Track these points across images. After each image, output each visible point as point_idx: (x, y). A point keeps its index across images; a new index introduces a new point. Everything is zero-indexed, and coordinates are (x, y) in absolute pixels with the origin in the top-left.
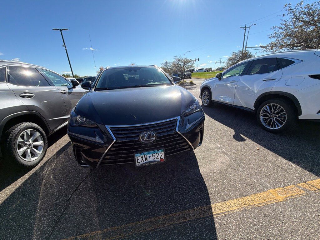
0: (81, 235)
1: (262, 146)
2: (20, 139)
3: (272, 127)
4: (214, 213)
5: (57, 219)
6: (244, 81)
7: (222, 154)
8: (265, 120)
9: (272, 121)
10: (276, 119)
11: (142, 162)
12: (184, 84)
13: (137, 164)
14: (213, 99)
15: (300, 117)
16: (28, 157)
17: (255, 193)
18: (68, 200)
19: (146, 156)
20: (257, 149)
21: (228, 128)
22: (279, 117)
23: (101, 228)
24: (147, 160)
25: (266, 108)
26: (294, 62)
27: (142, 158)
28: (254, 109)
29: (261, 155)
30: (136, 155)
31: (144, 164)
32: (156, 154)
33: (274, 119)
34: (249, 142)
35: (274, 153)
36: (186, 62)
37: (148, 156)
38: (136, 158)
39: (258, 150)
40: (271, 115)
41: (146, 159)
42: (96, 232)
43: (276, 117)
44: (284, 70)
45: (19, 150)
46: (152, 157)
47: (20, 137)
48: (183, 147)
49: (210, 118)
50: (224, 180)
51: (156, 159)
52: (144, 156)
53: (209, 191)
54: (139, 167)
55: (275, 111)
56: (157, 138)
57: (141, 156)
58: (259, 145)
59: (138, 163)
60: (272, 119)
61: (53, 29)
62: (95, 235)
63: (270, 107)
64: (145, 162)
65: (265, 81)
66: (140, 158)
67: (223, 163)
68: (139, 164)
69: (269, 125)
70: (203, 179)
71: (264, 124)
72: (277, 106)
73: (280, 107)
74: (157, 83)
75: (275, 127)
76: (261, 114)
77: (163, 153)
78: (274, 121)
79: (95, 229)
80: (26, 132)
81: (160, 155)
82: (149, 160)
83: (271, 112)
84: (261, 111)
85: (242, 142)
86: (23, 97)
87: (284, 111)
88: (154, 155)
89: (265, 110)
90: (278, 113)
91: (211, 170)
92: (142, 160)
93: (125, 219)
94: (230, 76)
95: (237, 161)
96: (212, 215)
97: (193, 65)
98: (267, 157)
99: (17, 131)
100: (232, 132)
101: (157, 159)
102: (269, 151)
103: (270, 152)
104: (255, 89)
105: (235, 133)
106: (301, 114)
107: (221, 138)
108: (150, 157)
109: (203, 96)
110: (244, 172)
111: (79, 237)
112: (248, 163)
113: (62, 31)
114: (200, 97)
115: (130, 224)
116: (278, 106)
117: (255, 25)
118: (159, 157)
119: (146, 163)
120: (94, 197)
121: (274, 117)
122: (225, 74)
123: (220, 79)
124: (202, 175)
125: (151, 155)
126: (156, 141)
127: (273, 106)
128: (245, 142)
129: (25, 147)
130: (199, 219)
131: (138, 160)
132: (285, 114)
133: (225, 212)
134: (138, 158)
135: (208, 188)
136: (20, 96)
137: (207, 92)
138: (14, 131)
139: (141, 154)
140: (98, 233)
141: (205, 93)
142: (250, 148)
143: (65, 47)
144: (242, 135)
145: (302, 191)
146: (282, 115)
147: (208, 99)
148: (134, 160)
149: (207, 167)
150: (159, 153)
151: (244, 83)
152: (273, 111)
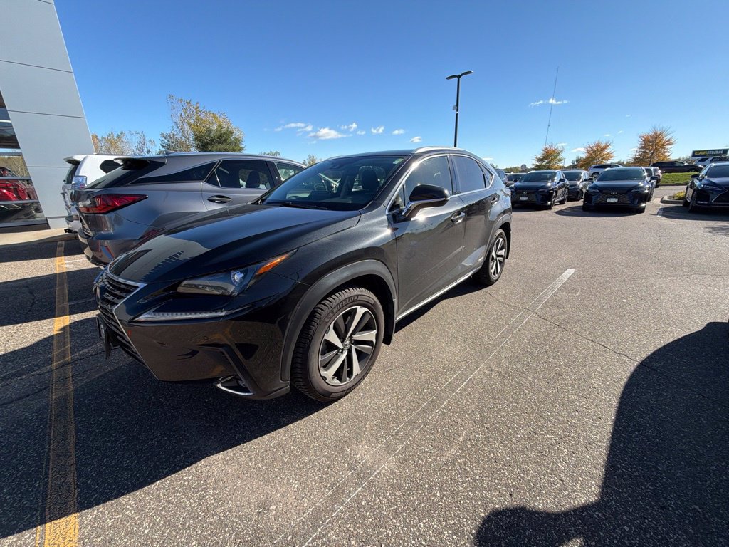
42: (72, 388)
86: (213, 201)
124: (195, 465)
136: (208, 200)
140: (69, 389)
143: (457, 110)
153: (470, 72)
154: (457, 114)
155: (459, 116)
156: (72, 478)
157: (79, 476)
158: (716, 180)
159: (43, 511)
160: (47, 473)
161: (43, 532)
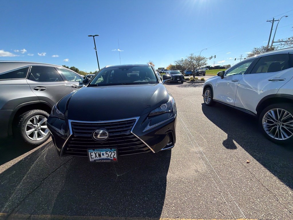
0: (35, 214)
1: (255, 158)
2: (29, 123)
3: (277, 136)
5: (28, 195)
6: (248, 80)
7: (201, 162)
8: (269, 127)
9: (277, 130)
10: (282, 128)
11: (95, 158)
12: (195, 81)
13: (91, 160)
14: (215, 98)
16: (34, 137)
18: (44, 180)
19: (99, 152)
20: (247, 161)
21: (222, 131)
22: (286, 126)
23: (52, 213)
24: (101, 157)
25: (271, 113)
27: (96, 154)
28: (256, 113)
29: (249, 170)
30: (89, 151)
31: (97, 160)
32: (109, 152)
33: (280, 127)
34: (240, 151)
35: (268, 170)
36: (199, 59)
37: (101, 153)
38: (89, 153)
39: (248, 163)
40: (277, 122)
41: (100, 155)
42: (47, 216)
43: (283, 125)
45: (27, 131)
46: (105, 154)
47: (29, 121)
48: (141, 149)
49: (206, 118)
50: (188, 192)
52: (97, 153)
53: (166, 202)
54: (92, 162)
55: (281, 118)
56: (110, 137)
57: (94, 153)
58: (251, 157)
59: (91, 158)
60: (278, 127)
61: (88, 36)
63: (276, 112)
64: (98, 158)
65: (271, 81)
66: (93, 154)
67: (197, 171)
68: (93, 160)
69: (273, 134)
70: (166, 186)
71: (267, 132)
72: (284, 112)
73: (288, 114)
74: (144, 81)
75: (281, 137)
76: (263, 120)
77: (115, 152)
78: (279, 130)
79: (47, 212)
80: (35, 117)
81: (113, 154)
82: (102, 157)
83: (277, 118)
84: (265, 116)
85: (232, 150)
86: (37, 90)
88: (107, 153)
89: (269, 116)
90: (285, 121)
91: (180, 178)
92: (96, 156)
93: (75, 209)
94: (234, 75)
95: (214, 172)
97: (206, 63)
98: (256, 173)
99: (27, 116)
100: (225, 136)
101: (110, 157)
102: (262, 166)
103: (263, 168)
105: (228, 138)
107: (208, 142)
108: (103, 154)
109: (205, 94)
110: (216, 188)
111: (33, 216)
112: (228, 177)
113: (94, 37)
114: (202, 95)
115: (75, 216)
116: (286, 112)
117: (286, 16)
118: (112, 156)
119: (100, 160)
120: (64, 181)
121: (280, 125)
122: (227, 72)
123: (222, 77)
124: (167, 180)
125: (104, 153)
126: (107, 140)
127: (280, 111)
128: (235, 150)
129: (33, 129)
131: (91, 155)
134: (92, 154)
135: (166, 197)
136: (34, 89)
137: (209, 91)
138: (25, 116)
139: (94, 150)
141: (208, 91)
142: (239, 159)
143: (96, 50)
144: (235, 142)
146: (290, 123)
147: (210, 97)
148: (87, 155)
149: (177, 173)
150: (112, 152)
151: (247, 83)
152: (279, 118)
153: (98, 35)
154: (96, 51)
155: (97, 52)
157: (137, 216)
158: (173, 75)
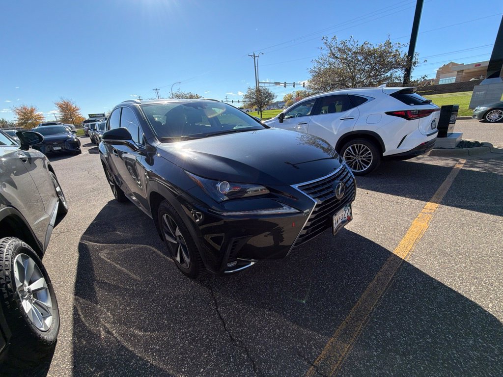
1: (365, 189)
3: (359, 169)
4: (403, 258)
5: (255, 370)
6: (317, 121)
9: (358, 164)
10: (362, 160)
15: (384, 154)
17: (408, 229)
18: (233, 340)
22: (364, 157)
23: (330, 335)
24: (338, 223)
25: (349, 150)
26: (367, 100)
29: (375, 197)
32: (344, 212)
33: (359, 160)
35: (381, 192)
37: (339, 216)
39: (367, 193)
40: (355, 156)
41: (337, 221)
42: (329, 342)
43: (361, 157)
44: (359, 107)
50: (375, 228)
51: (344, 219)
53: (377, 243)
55: (359, 152)
56: (347, 189)
57: (335, 218)
58: (362, 189)
60: (357, 160)
62: (333, 347)
63: (353, 148)
65: (343, 121)
70: (359, 235)
72: (360, 146)
73: (364, 147)
75: (362, 169)
77: (349, 208)
78: (359, 163)
79: (323, 341)
81: (347, 212)
83: (355, 153)
84: (344, 154)
87: (368, 151)
89: (347, 152)
90: (362, 154)
93: (340, 309)
96: (404, 261)
98: (380, 197)
99: (10, 263)
102: (375, 192)
103: (378, 193)
104: (334, 130)
106: (385, 151)
110: (381, 216)
111: (316, 362)
115: (352, 311)
116: (362, 146)
118: (346, 216)
119: (337, 227)
120: (267, 313)
121: (359, 159)
122: (286, 114)
123: (282, 121)
125: (341, 214)
127: (357, 146)
129: (24, 300)
130: (399, 269)
132: (370, 154)
133: (409, 254)
134: (334, 221)
135: (372, 240)
138: (2, 263)
139: (335, 215)
140: (332, 343)
142: (360, 194)
145: (430, 215)
146: (366, 155)
150: (346, 210)
151: (318, 124)
152: (357, 152)
156: (385, 266)
157: (383, 264)
159: (402, 265)
160: (392, 280)
161: (406, 257)
